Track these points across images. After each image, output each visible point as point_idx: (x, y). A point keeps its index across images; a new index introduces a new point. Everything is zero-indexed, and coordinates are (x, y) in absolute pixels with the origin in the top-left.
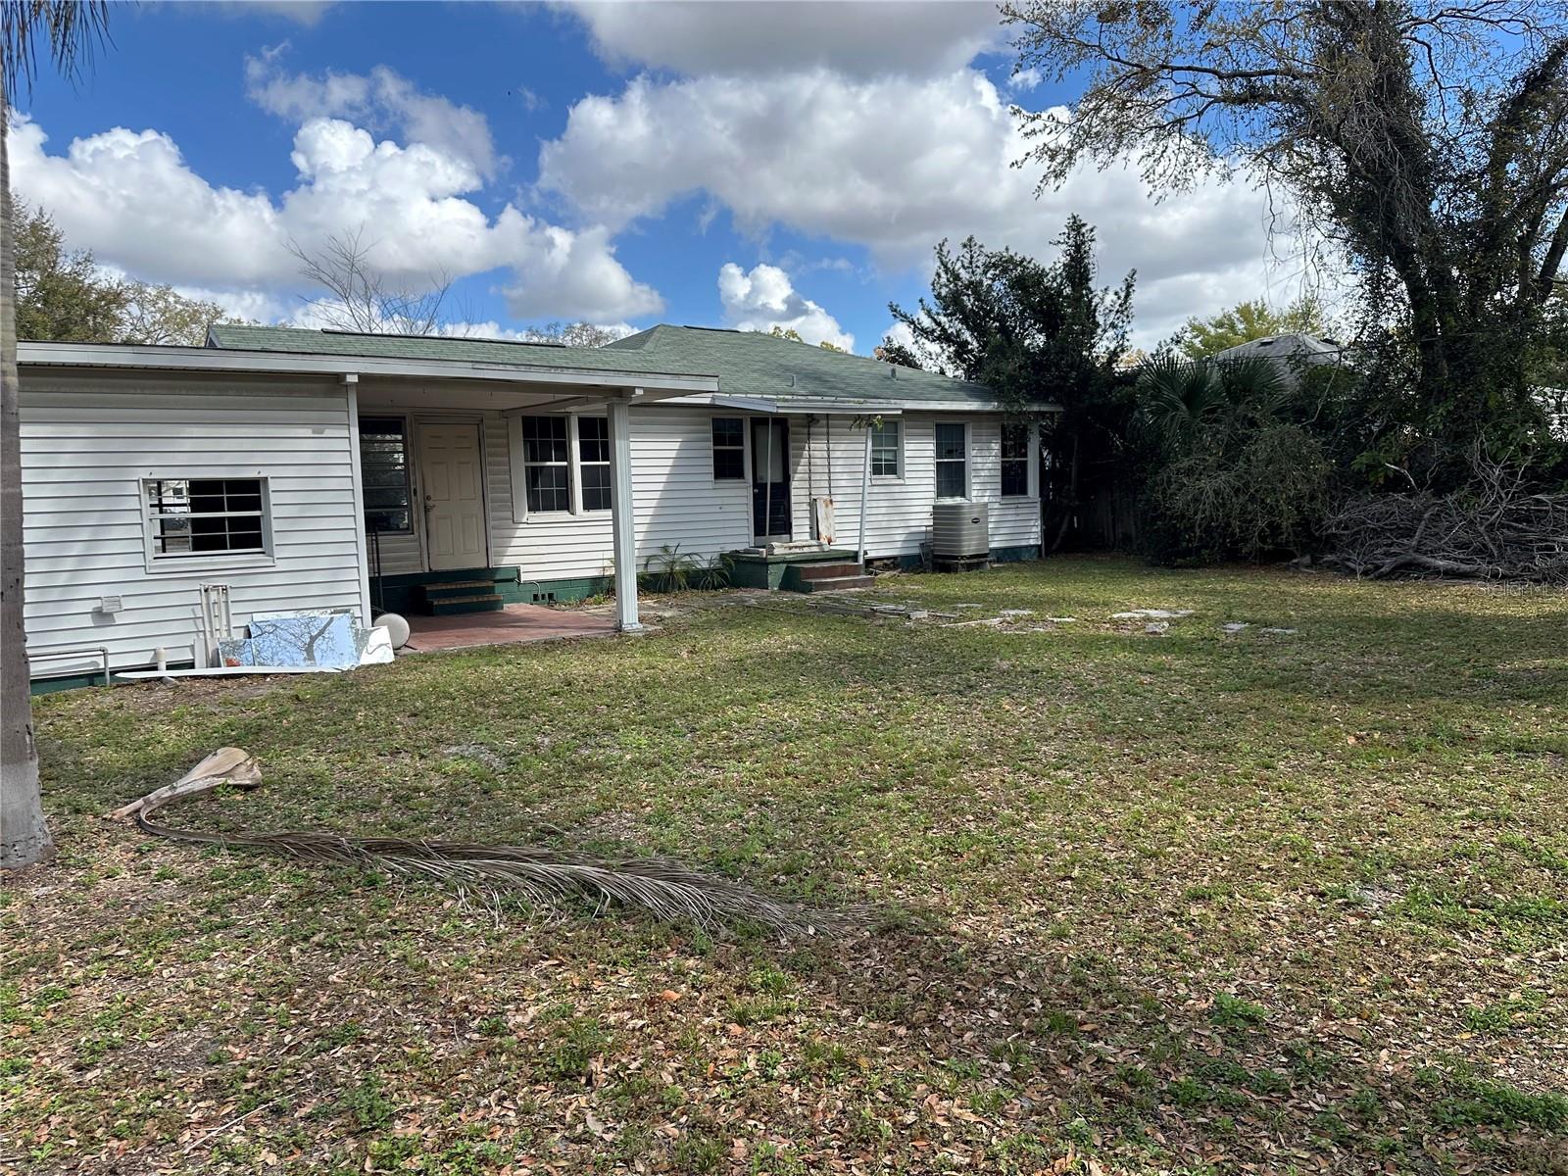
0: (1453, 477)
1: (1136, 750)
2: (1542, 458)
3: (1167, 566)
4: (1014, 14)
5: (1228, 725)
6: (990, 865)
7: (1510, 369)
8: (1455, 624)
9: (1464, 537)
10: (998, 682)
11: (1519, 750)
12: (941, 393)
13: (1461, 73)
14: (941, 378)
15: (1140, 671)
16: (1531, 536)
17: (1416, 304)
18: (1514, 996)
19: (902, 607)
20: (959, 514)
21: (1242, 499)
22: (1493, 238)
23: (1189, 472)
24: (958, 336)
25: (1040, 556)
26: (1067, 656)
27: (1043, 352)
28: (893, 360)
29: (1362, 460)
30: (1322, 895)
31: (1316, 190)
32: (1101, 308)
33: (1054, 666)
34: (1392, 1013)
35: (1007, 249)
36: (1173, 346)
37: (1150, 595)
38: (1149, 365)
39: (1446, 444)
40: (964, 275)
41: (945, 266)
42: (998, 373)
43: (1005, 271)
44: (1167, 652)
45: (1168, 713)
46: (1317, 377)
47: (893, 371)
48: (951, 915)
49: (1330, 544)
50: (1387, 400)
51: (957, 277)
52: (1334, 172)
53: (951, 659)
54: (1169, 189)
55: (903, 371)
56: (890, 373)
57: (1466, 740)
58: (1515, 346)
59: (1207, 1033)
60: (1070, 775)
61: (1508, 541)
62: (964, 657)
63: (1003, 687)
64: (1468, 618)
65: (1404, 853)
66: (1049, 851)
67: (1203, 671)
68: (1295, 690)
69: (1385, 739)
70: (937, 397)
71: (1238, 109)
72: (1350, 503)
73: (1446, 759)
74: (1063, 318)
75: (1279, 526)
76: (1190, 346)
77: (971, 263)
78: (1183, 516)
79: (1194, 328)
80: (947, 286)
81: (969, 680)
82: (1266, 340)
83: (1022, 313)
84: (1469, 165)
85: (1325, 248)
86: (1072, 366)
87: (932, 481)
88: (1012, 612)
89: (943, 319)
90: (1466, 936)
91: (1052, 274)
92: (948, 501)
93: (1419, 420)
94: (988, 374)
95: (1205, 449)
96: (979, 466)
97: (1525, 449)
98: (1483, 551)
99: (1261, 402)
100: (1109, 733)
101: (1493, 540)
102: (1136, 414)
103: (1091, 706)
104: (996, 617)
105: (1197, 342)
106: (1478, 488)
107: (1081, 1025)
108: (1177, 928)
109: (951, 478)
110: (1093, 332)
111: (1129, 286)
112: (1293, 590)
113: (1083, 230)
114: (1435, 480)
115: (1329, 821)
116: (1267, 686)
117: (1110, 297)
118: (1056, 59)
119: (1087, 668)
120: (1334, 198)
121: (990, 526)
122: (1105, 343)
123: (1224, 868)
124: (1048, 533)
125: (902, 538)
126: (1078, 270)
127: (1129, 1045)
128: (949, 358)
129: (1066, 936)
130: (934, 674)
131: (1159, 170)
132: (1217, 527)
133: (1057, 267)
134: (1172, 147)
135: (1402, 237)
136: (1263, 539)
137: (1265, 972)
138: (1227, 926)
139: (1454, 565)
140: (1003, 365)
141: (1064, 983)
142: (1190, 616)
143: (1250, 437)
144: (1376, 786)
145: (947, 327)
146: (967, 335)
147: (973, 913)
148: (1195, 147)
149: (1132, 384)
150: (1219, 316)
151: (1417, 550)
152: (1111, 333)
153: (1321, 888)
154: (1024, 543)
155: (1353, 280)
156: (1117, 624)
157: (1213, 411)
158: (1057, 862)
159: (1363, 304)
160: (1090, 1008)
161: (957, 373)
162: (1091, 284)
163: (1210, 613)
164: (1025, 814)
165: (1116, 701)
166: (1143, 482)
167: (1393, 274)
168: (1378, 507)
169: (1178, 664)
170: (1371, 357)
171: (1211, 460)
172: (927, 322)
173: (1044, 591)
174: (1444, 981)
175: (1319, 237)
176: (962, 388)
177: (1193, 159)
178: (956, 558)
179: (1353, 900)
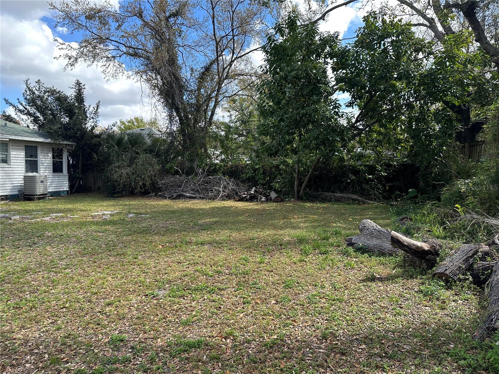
0: (190, 172)
1: (95, 258)
2: (210, 167)
3: (112, 197)
4: (54, 7)
5: (125, 246)
6: (34, 309)
7: (203, 143)
8: (190, 211)
9: (193, 188)
10: (46, 241)
11: (201, 244)
12: (27, 134)
13: (190, 62)
14: (28, 128)
15: (99, 232)
16: (208, 187)
17: (181, 123)
18: (194, 313)
19: (8, 215)
20: (35, 179)
21: (135, 176)
22: (199, 108)
23: (119, 167)
24: (34, 114)
25: (68, 194)
26: (74, 229)
27: (68, 124)
28: (6, 120)
29: (168, 166)
30: (147, 295)
31: (155, 86)
32: (88, 112)
33: (69, 233)
34: (162, 327)
35: (53, 87)
36: (113, 127)
37: (105, 206)
38: (105, 132)
39: (188, 162)
40: (37, 93)
41: (29, 88)
42: (50, 129)
43: (52, 94)
44: (108, 225)
45: (106, 245)
46: (156, 141)
47: (6, 124)
48: (14, 332)
49: (160, 189)
50: (175, 149)
51: (34, 93)
52: (159, 82)
53: (27, 233)
54: (111, 78)
55: (9, 124)
56: (4, 125)
57: (189, 243)
58: (204, 138)
59: (107, 349)
60: (70, 270)
61: (203, 189)
62: (33, 232)
63: (48, 242)
64: (193, 209)
65: (171, 278)
66: (58, 300)
67: (120, 230)
68: (146, 233)
69: (170, 245)
70: (24, 135)
71: (132, 58)
72: (165, 178)
73: (184, 248)
74: (75, 113)
75: (146, 184)
76: (120, 128)
77: (39, 89)
78: (117, 181)
79: (121, 122)
80: (29, 95)
81: (35, 241)
82: (142, 128)
83: (60, 109)
84: (193, 88)
85: (157, 104)
86: (78, 130)
87: (23, 167)
88: (55, 215)
89: (28, 107)
90: (184, 299)
91: (70, 98)
92: (30, 174)
93: (182, 155)
94: (47, 129)
95: (123, 160)
96: (44, 162)
97: (206, 164)
98: (197, 191)
99: (140, 147)
100: (86, 254)
101: (200, 188)
102: (101, 148)
103: (80, 246)
104: (48, 217)
105: (122, 126)
106: (196, 175)
107: (62, 359)
108: (101, 316)
109: (32, 165)
110: (86, 120)
111: (98, 106)
112: (149, 203)
113: (81, 85)
114: (187, 172)
115: (152, 272)
116: (138, 233)
117: (91, 109)
118: (71, 26)
119: (81, 233)
120: (160, 90)
121: (48, 183)
122: (90, 123)
123: (118, 293)
124: (71, 186)
125: (10, 188)
126: (80, 98)
127: (80, 361)
128: (31, 121)
129: (60, 329)
130: (19, 240)
131: (107, 71)
132: (128, 184)
133: (72, 95)
134: (112, 65)
135: (177, 104)
136: (141, 188)
137: (127, 324)
138: (118, 312)
139: (191, 195)
140: (52, 127)
141: (58, 346)
142: (117, 213)
143: (137, 157)
144: (165, 260)
145: (30, 110)
146: (38, 114)
147: (24, 329)
148: (119, 66)
149: (100, 138)
150: (129, 120)
151: (182, 191)
152: (92, 120)
153: (147, 293)
154: (62, 190)
155: (165, 114)
156: (93, 217)
157: (126, 149)
158: (61, 303)
159: (168, 121)
160: (67, 352)
161: (34, 127)
162: (85, 103)
163: (124, 211)
164: (51, 288)
165: (90, 243)
166: (104, 170)
167: (175, 114)
168: (172, 179)
169: (112, 229)
170: (170, 137)
171: (125, 163)
172: (21, 108)
173: (68, 207)
174: (177, 313)
175: (155, 100)
176: (36, 133)
177: (118, 70)
178: (34, 195)
179: (155, 295)
